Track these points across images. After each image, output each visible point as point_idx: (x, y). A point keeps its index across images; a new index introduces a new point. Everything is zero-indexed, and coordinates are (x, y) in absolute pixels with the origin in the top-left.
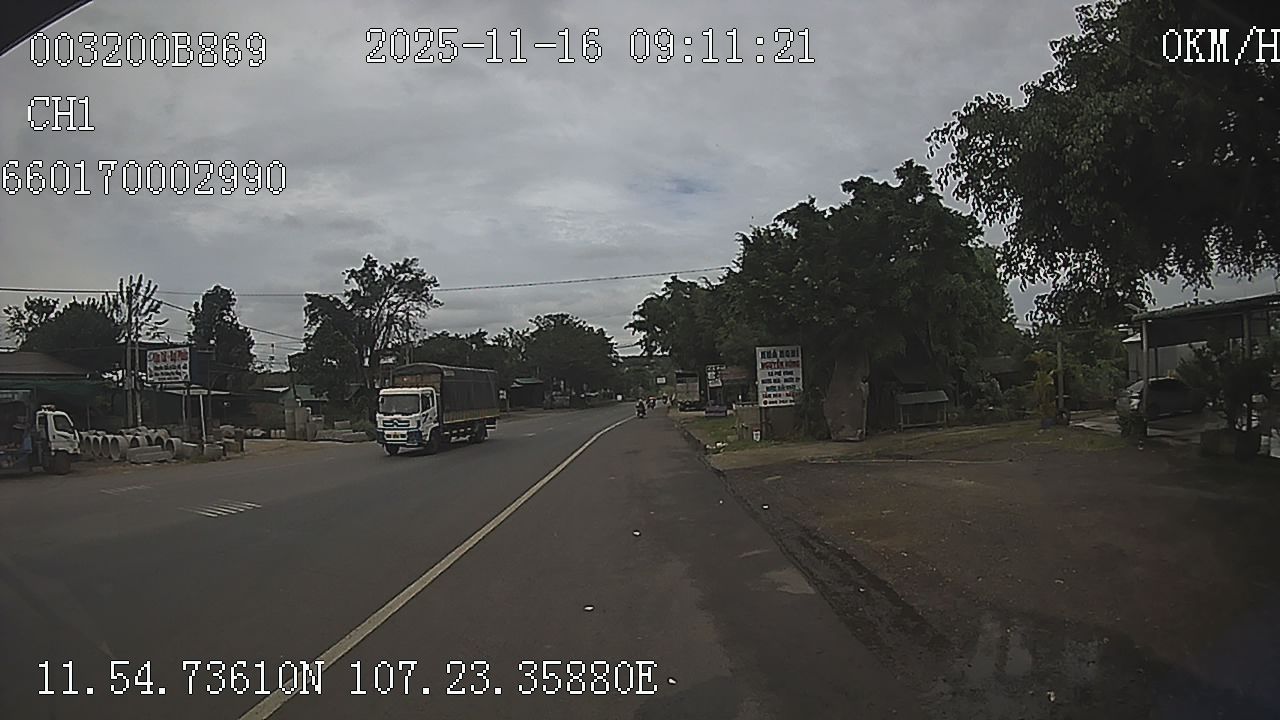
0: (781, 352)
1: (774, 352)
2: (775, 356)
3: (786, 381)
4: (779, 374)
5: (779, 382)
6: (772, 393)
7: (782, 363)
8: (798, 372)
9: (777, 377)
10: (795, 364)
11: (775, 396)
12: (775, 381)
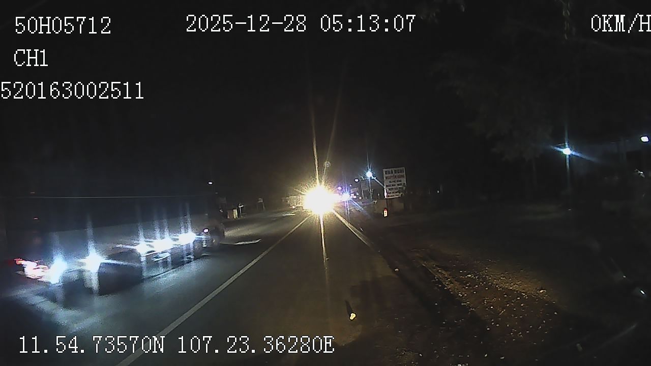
0: (395, 171)
1: (392, 171)
2: (392, 173)
3: (398, 185)
4: (395, 182)
5: (395, 185)
6: (392, 191)
7: (396, 176)
8: (404, 181)
9: (394, 183)
10: (402, 176)
11: (393, 193)
12: (393, 185)
